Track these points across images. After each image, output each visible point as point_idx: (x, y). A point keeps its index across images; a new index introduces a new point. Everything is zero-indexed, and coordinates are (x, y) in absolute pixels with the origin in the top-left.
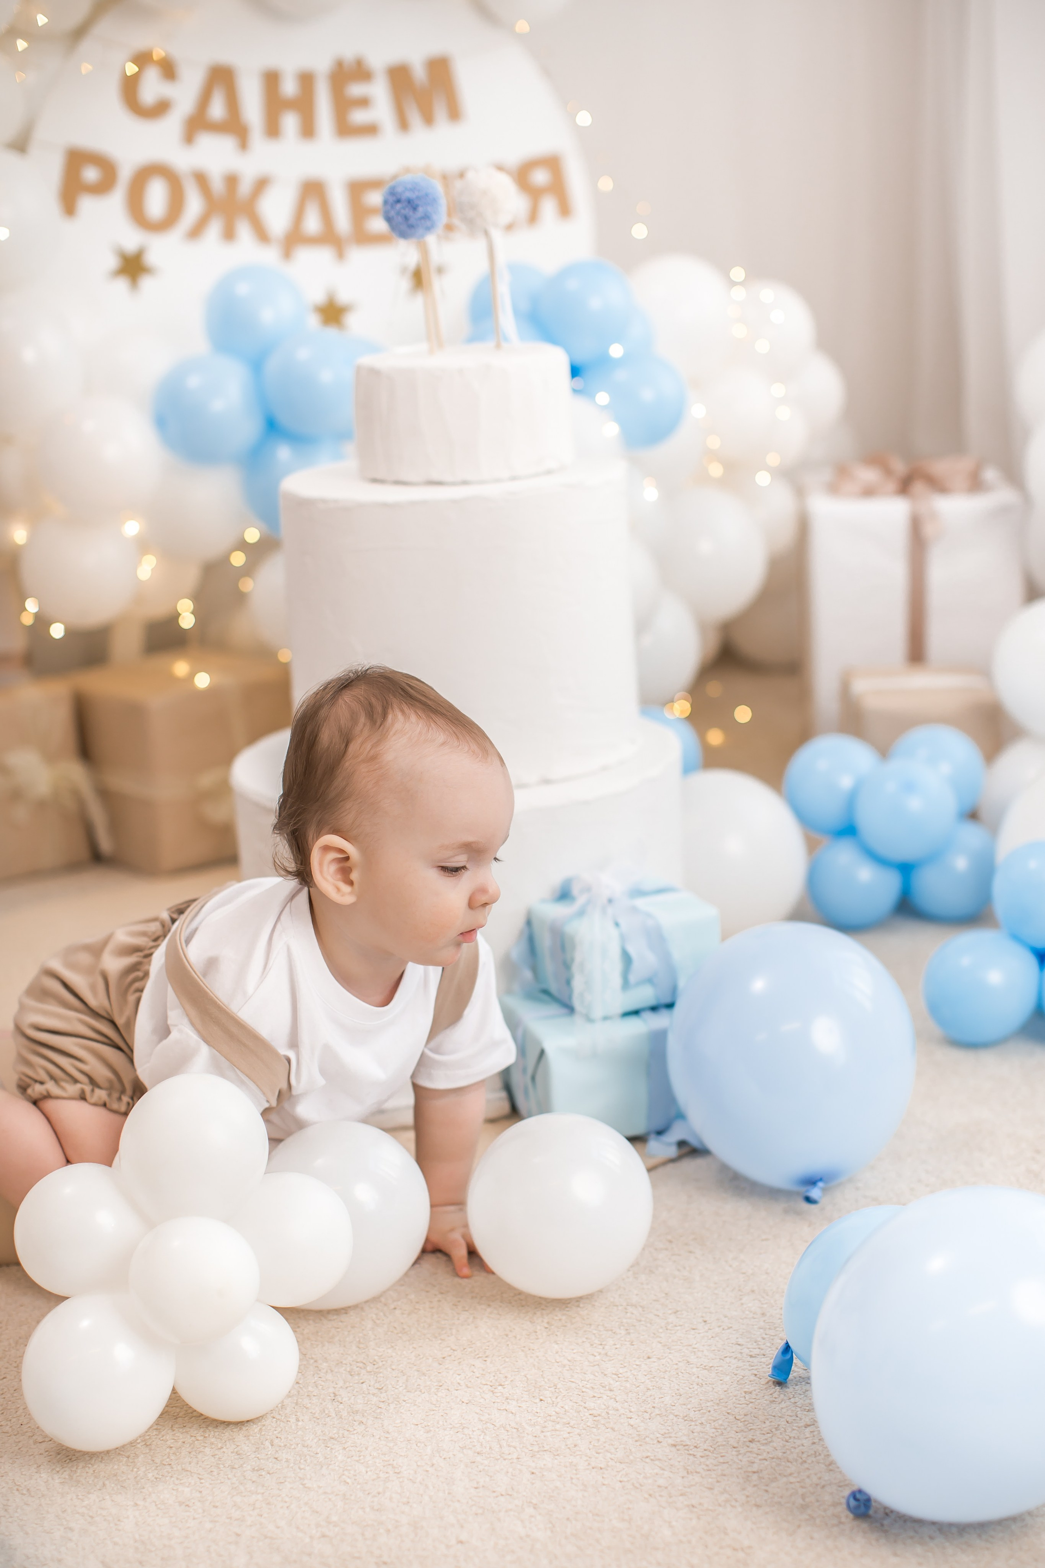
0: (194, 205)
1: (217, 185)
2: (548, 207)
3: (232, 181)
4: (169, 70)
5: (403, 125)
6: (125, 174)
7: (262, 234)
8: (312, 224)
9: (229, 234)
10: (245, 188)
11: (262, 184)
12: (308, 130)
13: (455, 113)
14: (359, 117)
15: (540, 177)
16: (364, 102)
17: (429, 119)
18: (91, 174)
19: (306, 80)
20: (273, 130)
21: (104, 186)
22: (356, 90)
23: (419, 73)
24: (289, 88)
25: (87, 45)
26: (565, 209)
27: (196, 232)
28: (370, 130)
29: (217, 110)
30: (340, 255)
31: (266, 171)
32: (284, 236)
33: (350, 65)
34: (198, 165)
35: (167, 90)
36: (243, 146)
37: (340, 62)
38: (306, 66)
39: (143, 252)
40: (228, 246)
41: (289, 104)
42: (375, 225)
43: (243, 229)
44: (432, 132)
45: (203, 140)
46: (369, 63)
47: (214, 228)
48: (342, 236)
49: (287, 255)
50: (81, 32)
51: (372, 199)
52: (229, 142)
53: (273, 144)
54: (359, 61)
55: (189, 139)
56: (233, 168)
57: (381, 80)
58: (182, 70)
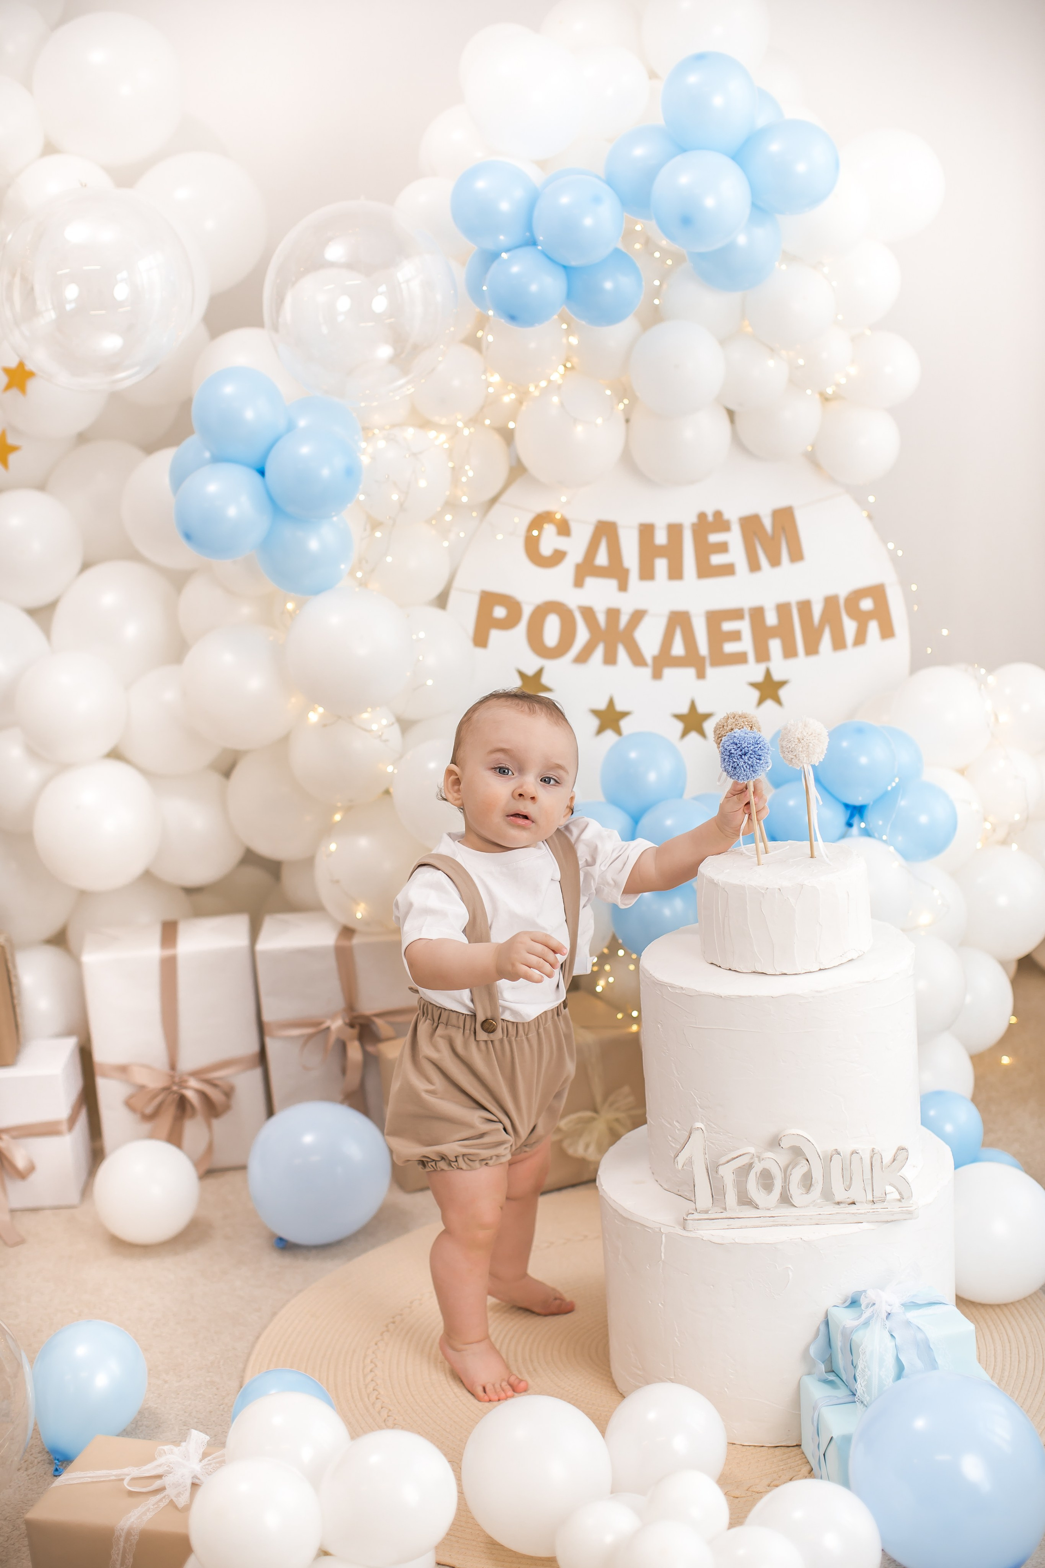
0: (582, 635)
1: (602, 619)
2: (873, 627)
3: (613, 614)
4: (564, 529)
5: (754, 566)
6: (527, 611)
7: (637, 659)
8: (678, 649)
9: (610, 659)
10: (624, 620)
11: (638, 616)
12: (675, 573)
13: (797, 555)
14: (716, 559)
15: (867, 604)
16: (723, 548)
17: (775, 562)
18: (500, 612)
19: (675, 530)
20: (647, 573)
21: (509, 623)
22: (714, 538)
23: (767, 523)
24: (661, 538)
25: (497, 507)
26: (887, 631)
27: (583, 658)
28: (728, 570)
29: (602, 559)
30: (701, 675)
31: (641, 606)
32: (655, 659)
33: (710, 518)
34: (586, 603)
35: (562, 543)
36: (623, 587)
37: (702, 516)
38: (675, 519)
39: (540, 672)
40: (610, 669)
41: (661, 552)
42: (730, 648)
43: (622, 654)
44: (777, 570)
45: (591, 582)
46: (727, 516)
47: (599, 653)
48: (703, 659)
49: (657, 675)
50: (494, 500)
51: (728, 626)
52: (612, 584)
53: (647, 584)
54: (718, 514)
55: (579, 582)
56: (614, 605)
57: (736, 529)
58: (574, 527)
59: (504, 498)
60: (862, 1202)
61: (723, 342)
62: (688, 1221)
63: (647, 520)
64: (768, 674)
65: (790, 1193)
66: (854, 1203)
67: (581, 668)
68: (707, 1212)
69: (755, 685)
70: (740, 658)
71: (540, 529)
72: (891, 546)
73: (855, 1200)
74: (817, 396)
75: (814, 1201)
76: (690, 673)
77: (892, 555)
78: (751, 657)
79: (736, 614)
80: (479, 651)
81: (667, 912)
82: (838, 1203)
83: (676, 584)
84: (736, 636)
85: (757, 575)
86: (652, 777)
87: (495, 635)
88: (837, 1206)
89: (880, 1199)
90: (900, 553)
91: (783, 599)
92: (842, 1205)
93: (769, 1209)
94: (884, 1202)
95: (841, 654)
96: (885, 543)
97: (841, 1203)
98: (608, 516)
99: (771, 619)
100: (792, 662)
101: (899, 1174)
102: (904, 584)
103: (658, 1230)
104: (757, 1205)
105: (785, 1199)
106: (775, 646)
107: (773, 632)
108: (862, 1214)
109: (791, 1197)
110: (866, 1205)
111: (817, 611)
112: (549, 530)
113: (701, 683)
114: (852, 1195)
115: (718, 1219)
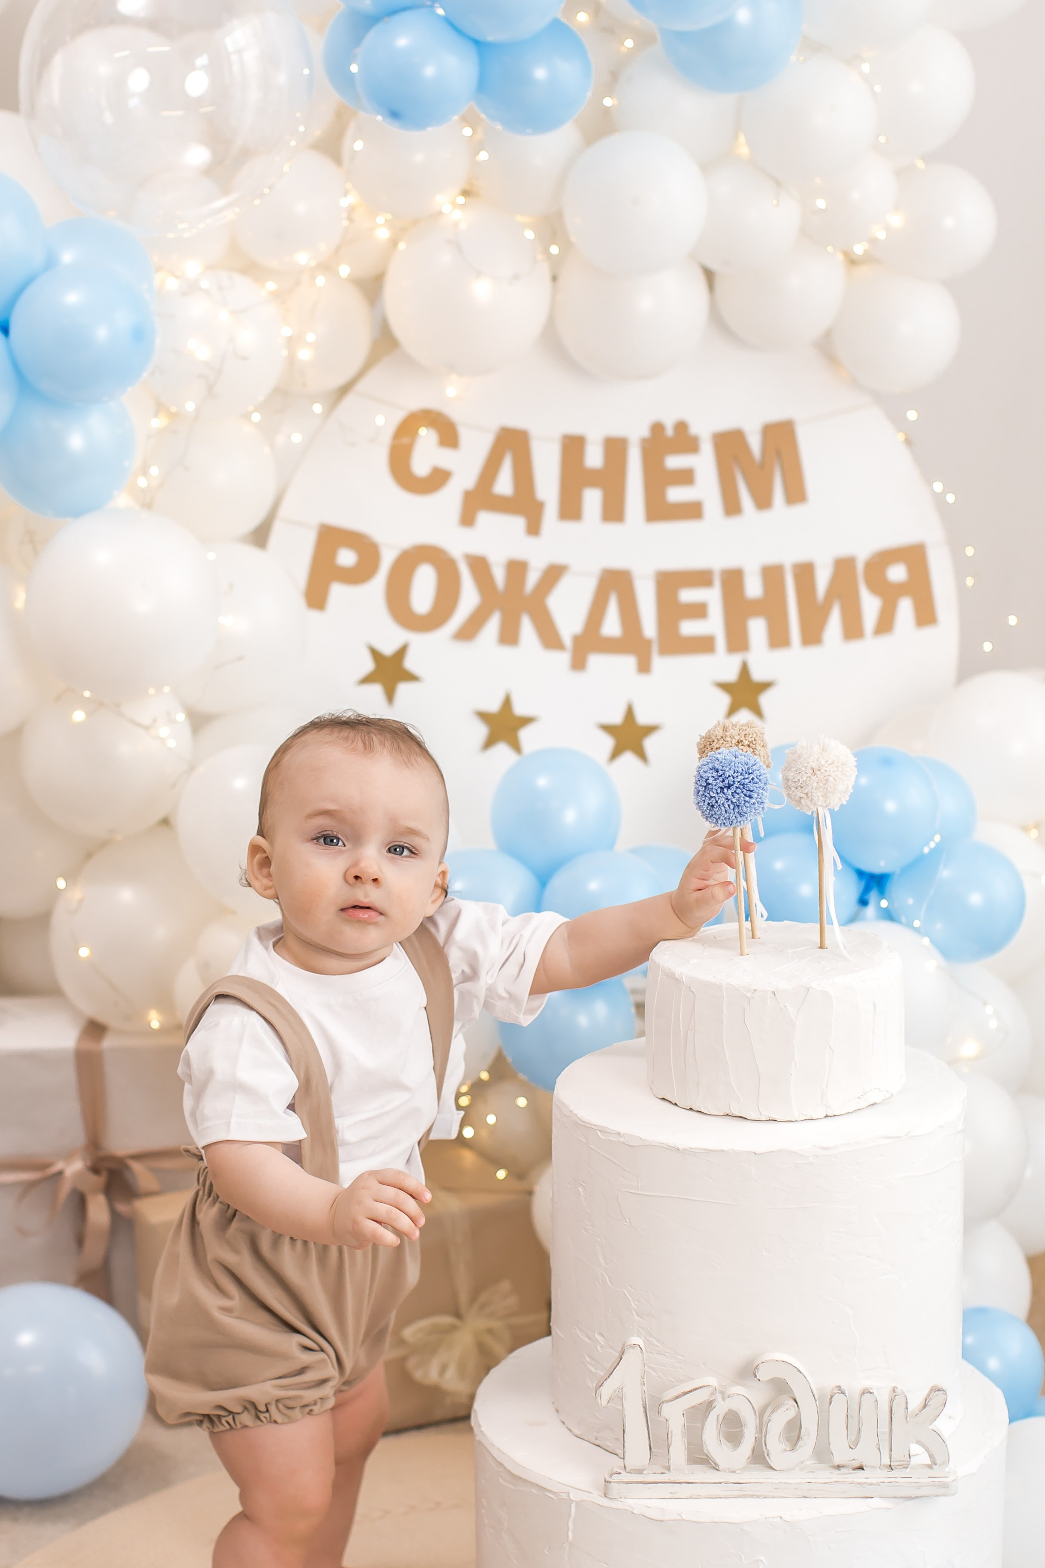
0: (468, 598)
1: (499, 575)
2: (905, 608)
3: (516, 569)
4: (448, 436)
5: (732, 507)
6: (388, 559)
7: (549, 637)
8: (612, 626)
9: (508, 636)
10: (532, 579)
11: (552, 574)
12: (612, 511)
13: (795, 494)
14: (676, 494)
15: (900, 571)
16: (686, 477)
17: (763, 502)
18: (346, 558)
19: (614, 447)
20: (570, 510)
22: (674, 462)
23: (755, 443)
24: (594, 458)
25: (350, 400)
26: (926, 615)
27: (467, 632)
28: (691, 511)
29: (504, 485)
30: (644, 667)
31: (559, 559)
32: (577, 639)
33: (670, 432)
34: (477, 549)
35: (445, 458)
36: (534, 529)
37: (657, 428)
38: (616, 431)
39: (402, 652)
40: (507, 651)
41: (593, 478)
42: (689, 628)
43: (527, 629)
44: (766, 516)
45: (485, 518)
46: (695, 429)
47: (493, 626)
48: (648, 643)
49: (578, 664)
50: (345, 390)
51: (688, 596)
52: (517, 523)
53: (570, 526)
54: (681, 427)
55: (467, 519)
56: (519, 554)
57: (707, 449)
58: (464, 434)
59: (360, 386)
60: (873, 1467)
61: (706, 167)
62: (612, 1484)
63: (574, 429)
64: (745, 670)
65: (766, 1448)
66: (862, 1468)
67: (463, 649)
68: (640, 1472)
69: (724, 686)
70: (705, 645)
71: (414, 434)
72: (938, 487)
73: (864, 1464)
74: (840, 257)
75: (803, 1462)
76: (629, 662)
77: (939, 500)
78: (721, 643)
79: (702, 578)
80: (314, 615)
81: (583, 1020)
82: (838, 1467)
83: (613, 528)
84: (699, 611)
85: (734, 522)
86: (570, 816)
87: (338, 592)
88: (836, 1472)
89: (901, 1463)
90: (950, 498)
91: (772, 559)
92: (843, 1470)
93: (733, 1472)
94: (907, 1468)
95: (855, 646)
96: (930, 483)
97: (843, 1466)
98: (516, 422)
99: (754, 588)
100: (781, 654)
101: (931, 1427)
102: (955, 545)
103: (564, 1496)
104: (716, 1464)
105: (759, 1457)
106: (757, 628)
107: (755, 608)
108: (871, 1484)
109: (768, 1455)
110: (879, 1470)
111: (823, 579)
112: (426, 436)
113: (644, 678)
114: (859, 1455)
115: (658, 1483)
